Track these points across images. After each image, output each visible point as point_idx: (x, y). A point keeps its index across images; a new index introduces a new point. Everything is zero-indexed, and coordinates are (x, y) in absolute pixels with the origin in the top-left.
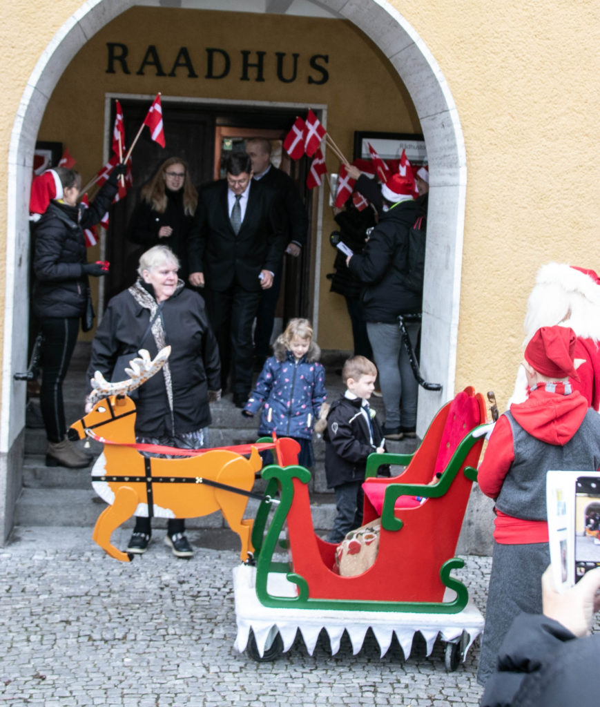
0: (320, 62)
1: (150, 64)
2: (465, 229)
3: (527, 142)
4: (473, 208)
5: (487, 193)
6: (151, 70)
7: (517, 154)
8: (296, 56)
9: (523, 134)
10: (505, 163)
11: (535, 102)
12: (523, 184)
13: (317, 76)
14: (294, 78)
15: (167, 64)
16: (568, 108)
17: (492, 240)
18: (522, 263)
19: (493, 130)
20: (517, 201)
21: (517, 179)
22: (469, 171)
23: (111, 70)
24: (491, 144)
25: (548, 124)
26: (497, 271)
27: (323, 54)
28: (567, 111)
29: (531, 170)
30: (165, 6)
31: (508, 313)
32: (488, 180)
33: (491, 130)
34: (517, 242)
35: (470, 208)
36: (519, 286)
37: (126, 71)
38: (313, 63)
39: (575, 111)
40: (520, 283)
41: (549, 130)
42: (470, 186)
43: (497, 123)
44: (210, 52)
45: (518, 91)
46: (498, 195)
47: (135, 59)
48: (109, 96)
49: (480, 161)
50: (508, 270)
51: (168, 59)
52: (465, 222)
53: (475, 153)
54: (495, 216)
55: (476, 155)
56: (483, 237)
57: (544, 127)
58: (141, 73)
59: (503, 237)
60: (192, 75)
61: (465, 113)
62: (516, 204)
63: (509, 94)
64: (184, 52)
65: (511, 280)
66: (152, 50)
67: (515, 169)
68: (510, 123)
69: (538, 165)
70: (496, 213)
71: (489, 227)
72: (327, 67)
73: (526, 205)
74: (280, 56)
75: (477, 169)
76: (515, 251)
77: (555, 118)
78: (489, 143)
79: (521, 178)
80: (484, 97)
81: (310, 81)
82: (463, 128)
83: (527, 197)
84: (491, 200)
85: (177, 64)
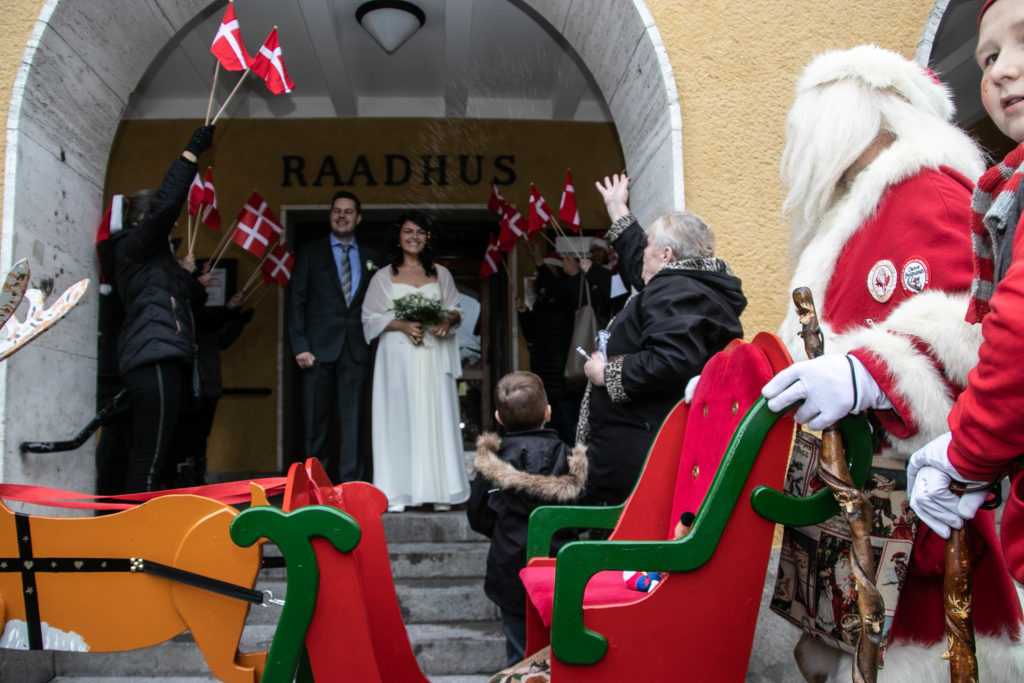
0: (505, 162)
1: (327, 174)
2: (687, 194)
3: (761, 74)
4: (694, 164)
5: (713, 144)
6: (328, 180)
7: (748, 89)
8: (479, 158)
9: (753, 64)
10: (734, 102)
11: (765, 23)
12: (762, 131)
13: (503, 177)
14: (479, 180)
15: (345, 172)
16: (811, 31)
17: (727, 210)
18: (773, 243)
19: (711, 59)
20: (756, 155)
21: (751, 123)
22: (683, 114)
23: (287, 183)
24: (710, 76)
25: (786, 51)
26: (738, 255)
27: (508, 154)
28: (810, 35)
29: (771, 112)
30: (343, 116)
31: (761, 317)
32: (712, 125)
33: (708, 57)
34: (763, 212)
35: (689, 164)
36: (774, 275)
37: (303, 183)
38: (498, 163)
39: (820, 34)
40: (774, 272)
41: (788, 58)
42: (688, 134)
43: (716, 49)
44: (390, 159)
45: (739, 8)
46: (728, 146)
47: (311, 171)
48: (285, 208)
49: (698, 100)
50: (755, 254)
51: (345, 169)
52: (685, 185)
53: (689, 88)
54: (727, 176)
55: (690, 91)
56: (714, 206)
57: (781, 54)
58: (317, 183)
59: (743, 206)
60: (372, 182)
61: (669, 36)
62: (756, 158)
63: (727, 12)
64: (362, 160)
65: (761, 268)
66: (329, 160)
67: (748, 110)
68: (734, 48)
69: (780, 106)
70: (728, 171)
71: (720, 192)
72: (514, 167)
73: (770, 160)
74: (464, 159)
75: (694, 110)
76: (761, 225)
77: (793, 43)
78: (707, 75)
79: (759, 122)
80: (693, 16)
81: (496, 182)
82: (670, 55)
83: (771, 149)
84: (719, 154)
85: (355, 173)
